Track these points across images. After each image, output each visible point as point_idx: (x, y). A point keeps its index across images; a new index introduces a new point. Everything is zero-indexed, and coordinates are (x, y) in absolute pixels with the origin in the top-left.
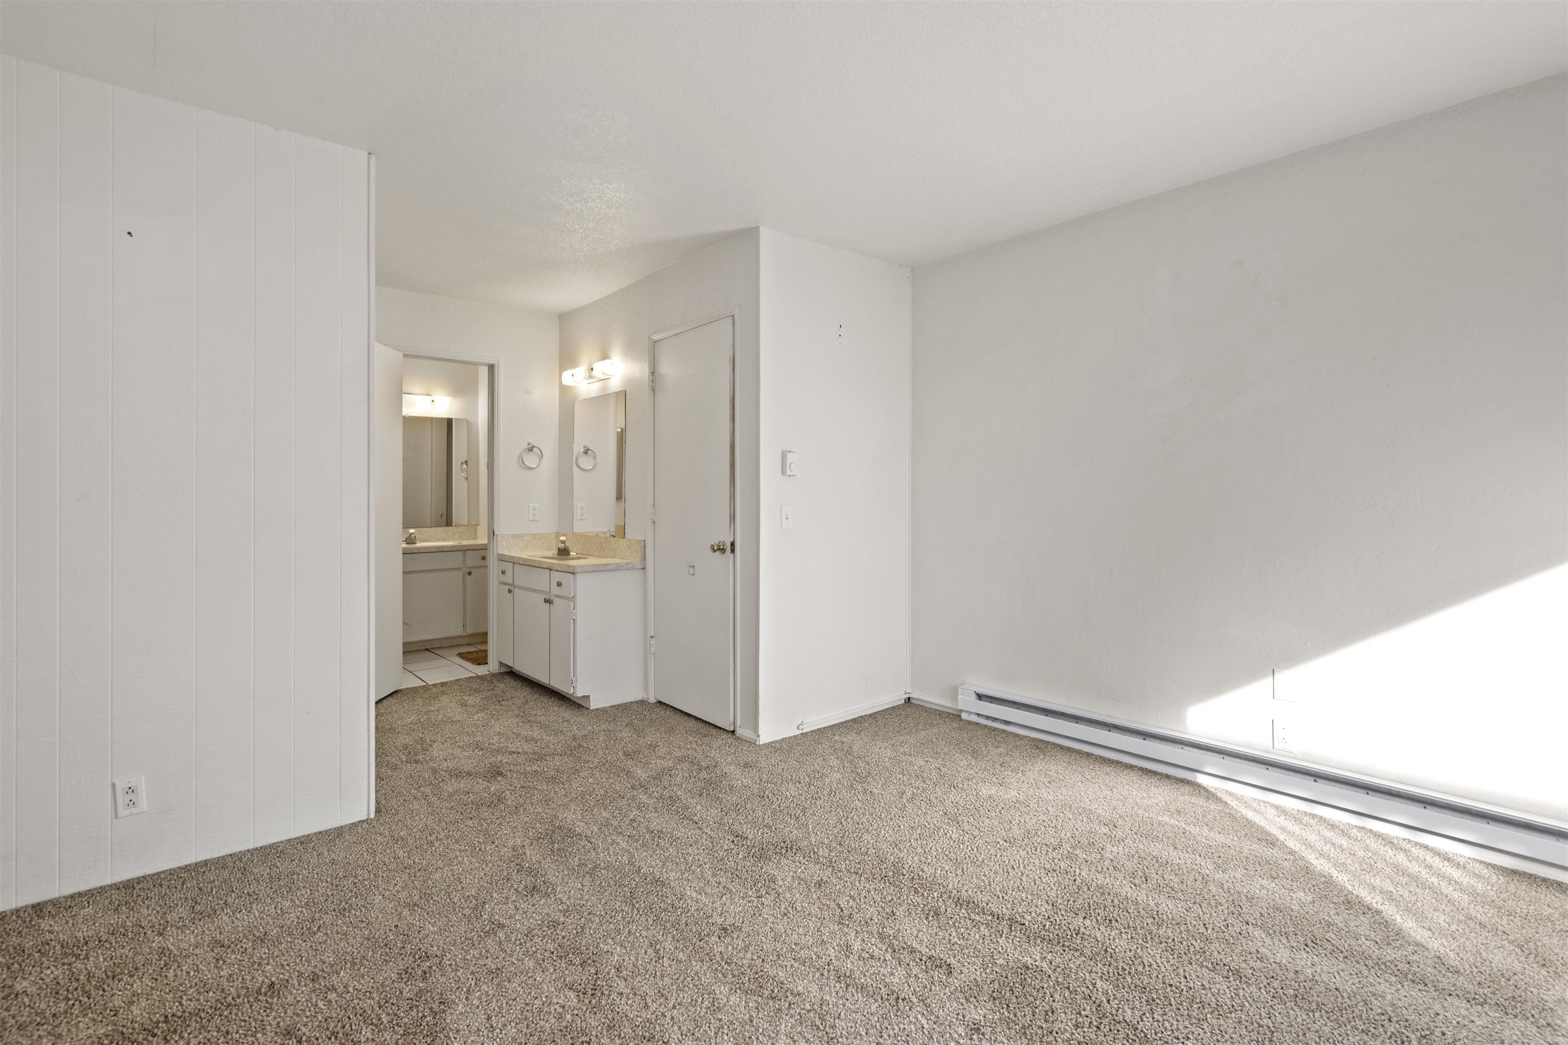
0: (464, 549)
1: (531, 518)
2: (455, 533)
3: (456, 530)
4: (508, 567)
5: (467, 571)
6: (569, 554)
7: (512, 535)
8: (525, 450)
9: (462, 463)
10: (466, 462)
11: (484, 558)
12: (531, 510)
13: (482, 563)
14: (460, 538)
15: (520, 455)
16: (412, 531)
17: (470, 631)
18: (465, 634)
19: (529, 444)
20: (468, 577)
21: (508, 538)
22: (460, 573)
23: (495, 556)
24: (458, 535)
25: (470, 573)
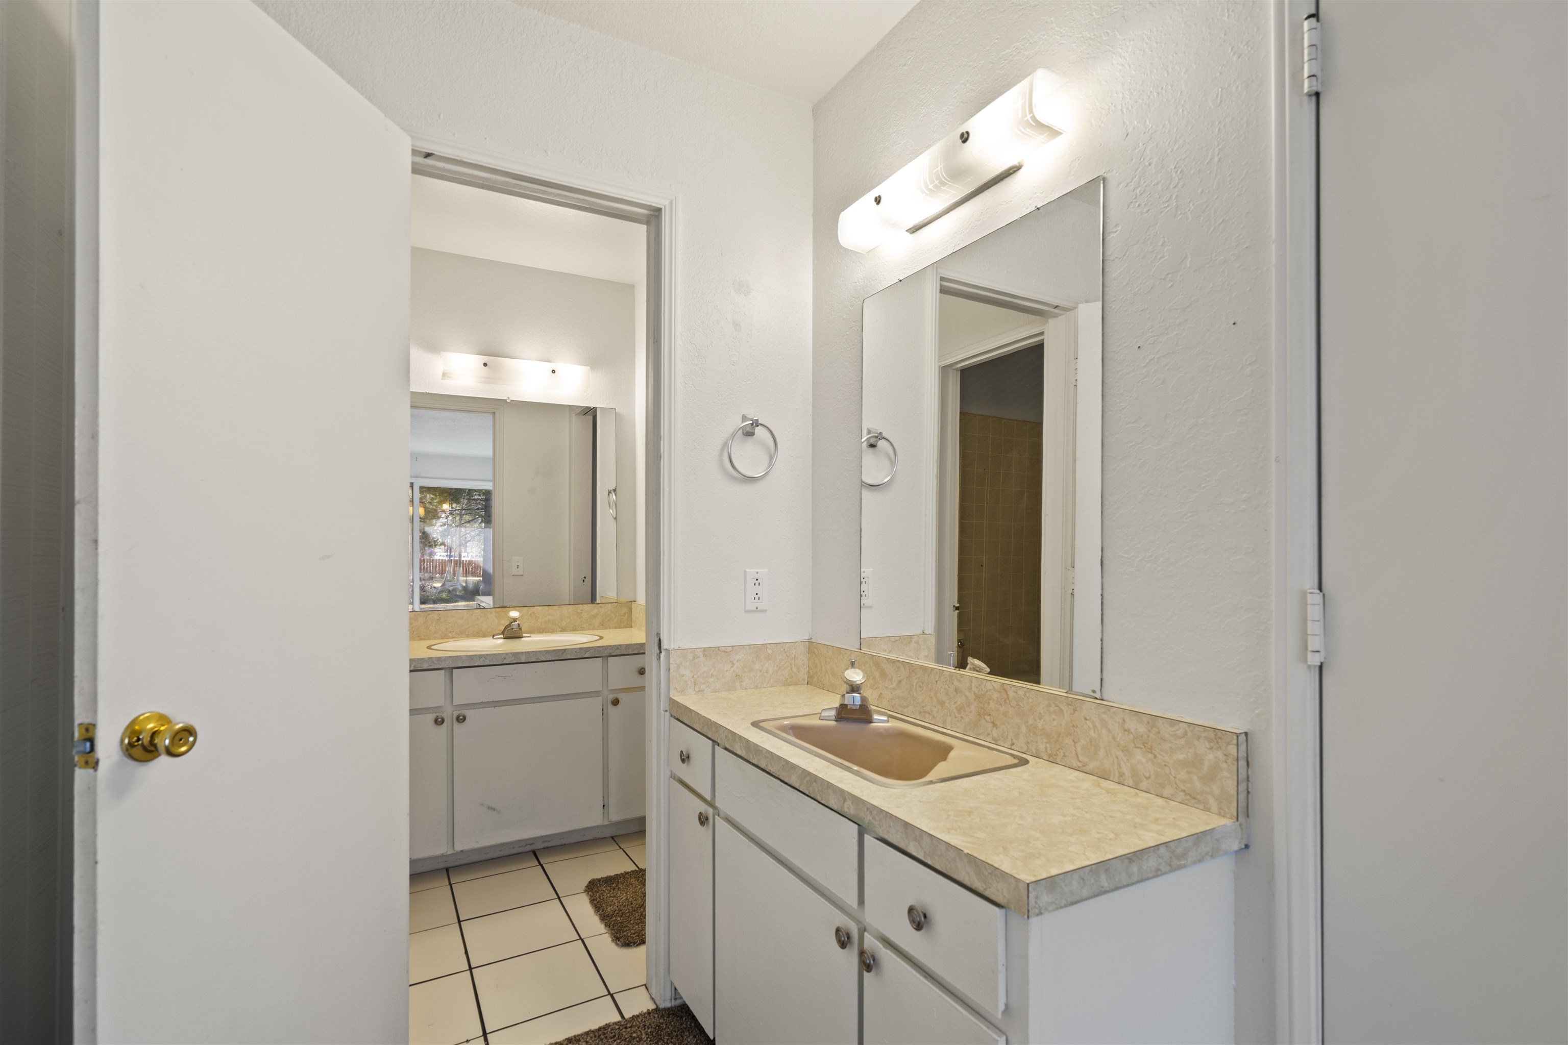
0: (605, 653)
1: (751, 605)
2: (594, 617)
3: (596, 611)
4: (700, 747)
5: (611, 697)
6: (870, 721)
7: (705, 650)
8: (733, 436)
9: (610, 492)
10: (615, 490)
11: (642, 672)
12: (750, 582)
13: (637, 681)
14: (603, 625)
15: (725, 445)
16: (514, 614)
17: (615, 817)
18: (606, 823)
19: (744, 418)
20: (611, 709)
21: (695, 657)
22: (597, 702)
23: (664, 705)
24: (597, 622)
25: (616, 702)
